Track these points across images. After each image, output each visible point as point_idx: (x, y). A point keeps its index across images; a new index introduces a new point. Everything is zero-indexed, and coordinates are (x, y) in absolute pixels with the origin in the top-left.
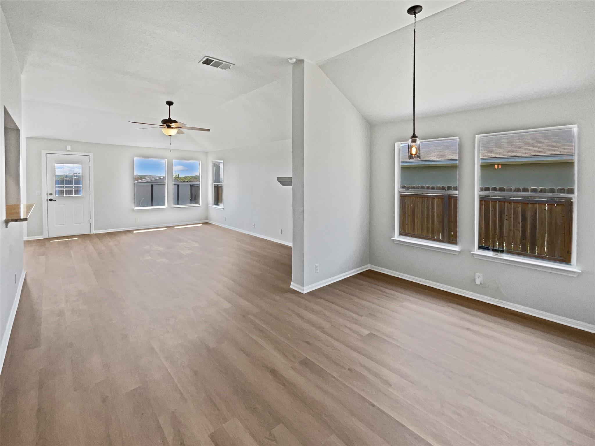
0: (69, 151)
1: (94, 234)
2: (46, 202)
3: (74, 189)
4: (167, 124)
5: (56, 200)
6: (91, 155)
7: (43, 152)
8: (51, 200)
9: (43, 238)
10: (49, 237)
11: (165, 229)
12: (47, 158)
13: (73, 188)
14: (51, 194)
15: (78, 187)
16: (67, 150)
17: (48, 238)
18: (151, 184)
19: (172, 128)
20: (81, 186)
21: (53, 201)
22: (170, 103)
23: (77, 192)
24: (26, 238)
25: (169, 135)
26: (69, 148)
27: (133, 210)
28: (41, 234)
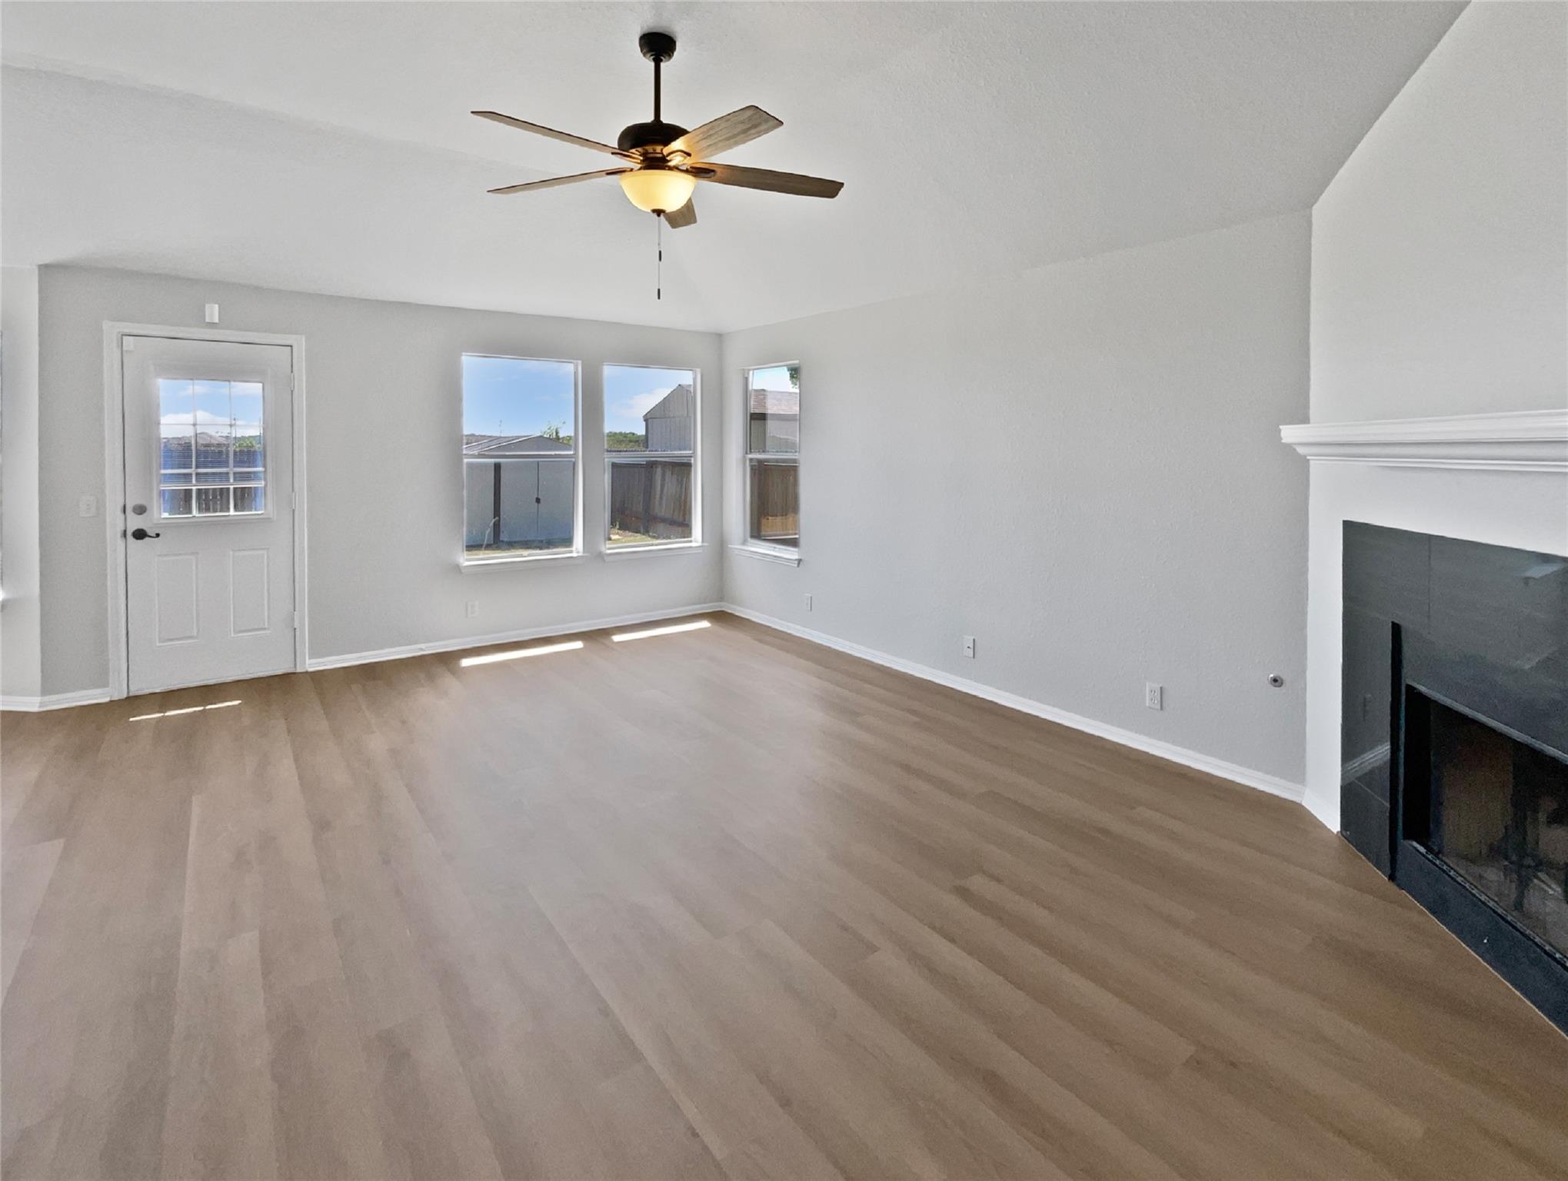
0: (212, 325)
1: (307, 672)
2: (120, 542)
3: (232, 487)
4: (650, 149)
5: (158, 535)
6: (300, 343)
7: (111, 330)
8: (140, 535)
9: (107, 700)
10: (131, 694)
11: (578, 645)
12: (124, 353)
13: (232, 480)
14: (141, 510)
15: (247, 476)
16: (204, 321)
17: (128, 698)
18: (493, 460)
19: (671, 168)
20: (261, 469)
21: (147, 539)
22: (658, 45)
23: (244, 498)
24: (38, 699)
25: (654, 211)
26: (213, 312)
27: (457, 568)
28: (102, 682)
